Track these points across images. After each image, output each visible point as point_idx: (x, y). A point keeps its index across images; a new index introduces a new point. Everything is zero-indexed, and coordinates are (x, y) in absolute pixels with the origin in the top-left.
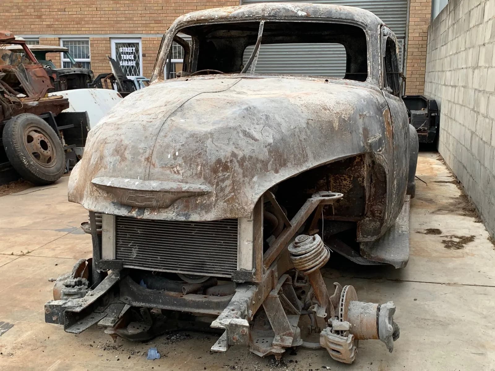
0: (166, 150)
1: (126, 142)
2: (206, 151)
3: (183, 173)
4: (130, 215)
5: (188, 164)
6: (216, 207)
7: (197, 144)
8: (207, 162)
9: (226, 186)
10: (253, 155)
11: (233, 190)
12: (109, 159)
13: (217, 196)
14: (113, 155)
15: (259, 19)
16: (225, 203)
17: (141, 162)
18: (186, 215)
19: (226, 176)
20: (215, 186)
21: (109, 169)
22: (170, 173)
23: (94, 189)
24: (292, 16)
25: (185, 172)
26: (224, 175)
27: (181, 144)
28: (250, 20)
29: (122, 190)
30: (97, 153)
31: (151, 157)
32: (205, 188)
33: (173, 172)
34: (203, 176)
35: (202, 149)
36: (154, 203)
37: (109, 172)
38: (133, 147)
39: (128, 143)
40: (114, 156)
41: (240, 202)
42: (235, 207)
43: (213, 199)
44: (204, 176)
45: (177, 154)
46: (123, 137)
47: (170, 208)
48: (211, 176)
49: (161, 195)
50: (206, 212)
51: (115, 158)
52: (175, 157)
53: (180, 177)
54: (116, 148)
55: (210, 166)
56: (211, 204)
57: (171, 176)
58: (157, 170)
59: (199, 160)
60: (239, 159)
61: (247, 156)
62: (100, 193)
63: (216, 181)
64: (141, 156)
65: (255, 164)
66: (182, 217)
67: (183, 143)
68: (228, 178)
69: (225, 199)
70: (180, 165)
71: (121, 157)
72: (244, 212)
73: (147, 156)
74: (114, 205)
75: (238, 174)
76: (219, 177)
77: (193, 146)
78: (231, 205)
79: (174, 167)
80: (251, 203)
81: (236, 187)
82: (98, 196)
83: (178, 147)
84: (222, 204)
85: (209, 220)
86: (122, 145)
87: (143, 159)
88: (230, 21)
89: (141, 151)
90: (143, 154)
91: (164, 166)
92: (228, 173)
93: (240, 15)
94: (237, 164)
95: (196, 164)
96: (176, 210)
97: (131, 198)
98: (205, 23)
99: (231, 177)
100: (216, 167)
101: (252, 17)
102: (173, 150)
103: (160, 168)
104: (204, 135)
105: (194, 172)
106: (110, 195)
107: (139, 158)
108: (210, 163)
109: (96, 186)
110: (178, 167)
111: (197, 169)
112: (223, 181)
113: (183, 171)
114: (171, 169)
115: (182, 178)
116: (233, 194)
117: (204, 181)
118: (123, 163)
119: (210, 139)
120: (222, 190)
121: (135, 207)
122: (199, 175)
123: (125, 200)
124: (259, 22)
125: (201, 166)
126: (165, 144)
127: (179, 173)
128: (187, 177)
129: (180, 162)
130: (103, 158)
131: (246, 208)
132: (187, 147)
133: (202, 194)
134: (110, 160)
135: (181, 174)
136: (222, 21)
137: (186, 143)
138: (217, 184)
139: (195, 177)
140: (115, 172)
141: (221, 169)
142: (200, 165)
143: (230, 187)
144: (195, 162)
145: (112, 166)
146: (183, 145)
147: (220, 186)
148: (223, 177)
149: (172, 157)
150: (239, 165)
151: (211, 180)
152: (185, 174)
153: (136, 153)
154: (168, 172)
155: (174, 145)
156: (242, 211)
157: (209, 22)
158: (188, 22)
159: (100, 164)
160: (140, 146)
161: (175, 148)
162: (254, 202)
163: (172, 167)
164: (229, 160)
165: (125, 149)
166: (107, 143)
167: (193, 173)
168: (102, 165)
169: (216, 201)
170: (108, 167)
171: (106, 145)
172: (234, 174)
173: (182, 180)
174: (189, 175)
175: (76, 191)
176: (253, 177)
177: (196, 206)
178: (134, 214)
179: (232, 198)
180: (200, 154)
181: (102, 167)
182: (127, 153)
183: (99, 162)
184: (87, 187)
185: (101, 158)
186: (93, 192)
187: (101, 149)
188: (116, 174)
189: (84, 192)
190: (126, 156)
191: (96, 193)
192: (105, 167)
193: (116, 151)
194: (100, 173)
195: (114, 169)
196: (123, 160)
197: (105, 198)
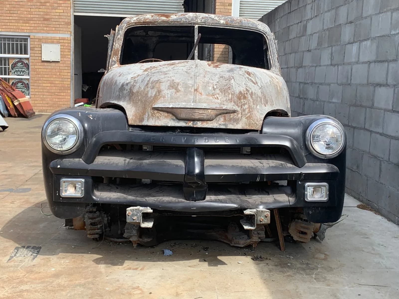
0: (208, 85)
1: (177, 81)
2: (232, 86)
4: (187, 125)
5: (223, 93)
6: (241, 121)
7: (226, 82)
8: (234, 92)
9: (246, 108)
10: (256, 92)
11: (249, 112)
13: (242, 114)
14: (169, 89)
15: (194, 24)
16: (246, 119)
17: (192, 92)
18: (225, 125)
19: (245, 102)
20: (240, 107)
21: (167, 97)
23: (155, 112)
24: (216, 24)
26: (244, 102)
27: (216, 81)
28: (187, 24)
29: (181, 109)
30: (153, 89)
31: (198, 89)
32: (236, 108)
33: (214, 98)
35: (230, 85)
36: (205, 117)
38: (183, 83)
39: (179, 81)
41: (253, 119)
42: (251, 122)
43: (240, 115)
44: (234, 101)
45: (215, 87)
46: (173, 78)
47: (214, 121)
48: (238, 101)
49: (210, 112)
50: (236, 123)
51: (171, 91)
52: (214, 89)
53: (219, 101)
54: (170, 84)
55: (236, 95)
56: (239, 118)
57: (214, 101)
58: (204, 97)
59: (229, 91)
60: (250, 93)
61: (253, 92)
62: (161, 114)
63: (240, 104)
64: (191, 88)
65: (257, 98)
66: (223, 126)
67: (217, 81)
68: (246, 104)
69: (245, 116)
70: (218, 94)
71: (176, 89)
72: (256, 126)
73: (195, 88)
74: (174, 121)
75: (251, 102)
76: (242, 102)
77: (224, 82)
78: (249, 121)
79: (215, 95)
80: (260, 120)
81: (250, 110)
82: (160, 116)
83: (215, 83)
84: (244, 119)
85: (239, 128)
86: (175, 83)
87: (193, 90)
88: (170, 24)
89: (191, 86)
90: (192, 87)
91: (208, 94)
92: (246, 100)
94: (249, 96)
96: (218, 122)
97: (189, 114)
100: (240, 95)
101: (188, 22)
102: (212, 85)
103: (205, 95)
104: (229, 77)
106: (170, 114)
107: (190, 89)
108: (236, 93)
109: (157, 109)
110: (217, 95)
111: (229, 97)
112: (244, 105)
113: (221, 97)
114: (213, 96)
115: (221, 102)
116: (249, 114)
117: (234, 104)
118: (178, 93)
119: (233, 80)
120: (244, 110)
121: (190, 120)
122: (231, 100)
124: (194, 27)
125: (231, 94)
126: (206, 81)
127: (218, 99)
128: (223, 101)
129: (218, 92)
130: (160, 91)
131: (257, 123)
132: (221, 83)
133: (234, 112)
134: (167, 92)
135: (220, 99)
137: (219, 81)
138: (241, 107)
139: (229, 101)
141: (242, 97)
143: (248, 109)
144: (227, 92)
145: (169, 96)
146: (217, 82)
147: (243, 108)
148: (244, 103)
149: (213, 89)
150: (251, 96)
151: (238, 104)
152: (222, 100)
153: (186, 87)
154: (211, 98)
155: (212, 82)
156: (255, 125)
159: (158, 96)
160: (189, 83)
162: (261, 120)
163: (213, 95)
164: (245, 93)
165: (178, 85)
166: (161, 82)
167: (227, 99)
169: (241, 117)
170: (166, 97)
171: (161, 84)
172: (249, 102)
173: (221, 103)
174: (224, 100)
175: (135, 117)
176: (257, 105)
177: (230, 120)
178: (190, 124)
179: (249, 116)
180: (229, 87)
181: (161, 97)
182: (180, 87)
183: (157, 94)
184: (147, 112)
185: (159, 92)
186: (155, 114)
187: (157, 86)
188: (173, 101)
189: (144, 116)
190: (180, 89)
191: (157, 115)
192: (164, 97)
193: (171, 86)
194: (159, 101)
195: (172, 98)
196: (178, 92)
197: (166, 117)
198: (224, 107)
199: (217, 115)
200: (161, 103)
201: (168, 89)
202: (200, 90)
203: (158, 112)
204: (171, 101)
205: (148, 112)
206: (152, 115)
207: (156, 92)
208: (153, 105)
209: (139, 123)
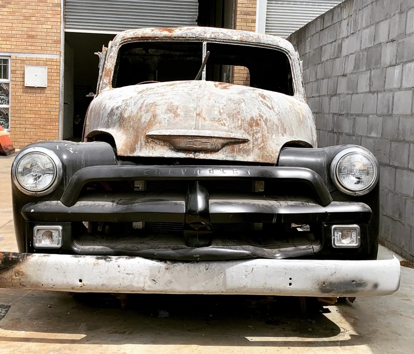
0: (213, 109)
2: (243, 111)
3: (228, 125)
4: (188, 156)
5: (232, 119)
6: (253, 152)
7: (235, 105)
8: (245, 118)
9: (259, 137)
10: (271, 118)
11: (263, 141)
13: (253, 144)
14: (166, 113)
15: (202, 40)
16: (259, 150)
17: (193, 117)
18: (233, 156)
19: (258, 130)
20: (252, 136)
21: (164, 123)
22: (218, 125)
23: (149, 141)
24: (229, 40)
25: (230, 124)
26: (257, 129)
27: (223, 105)
30: (148, 113)
31: (202, 113)
32: (246, 136)
33: (220, 124)
34: (243, 128)
35: (240, 109)
36: (209, 147)
38: (184, 106)
39: (178, 104)
40: (168, 114)
41: (268, 151)
42: (265, 154)
43: (251, 145)
45: (222, 111)
46: (171, 100)
47: (220, 151)
48: (249, 129)
50: (247, 155)
51: (169, 115)
52: (221, 114)
53: (226, 128)
54: (168, 107)
55: (247, 121)
56: (250, 149)
57: (220, 127)
58: (208, 122)
59: (239, 116)
60: (264, 119)
61: (268, 119)
62: (156, 143)
63: (252, 132)
64: (192, 112)
65: (273, 125)
66: (230, 158)
68: (259, 132)
69: (258, 147)
70: (225, 120)
71: (174, 114)
72: (271, 159)
73: (198, 113)
74: (172, 151)
75: (265, 130)
76: (253, 130)
77: (233, 106)
78: (262, 152)
79: (221, 121)
80: (276, 152)
82: (155, 145)
83: (221, 107)
84: (256, 150)
85: (250, 161)
86: (174, 106)
87: (195, 115)
88: (173, 40)
89: (192, 109)
90: (194, 111)
91: (213, 119)
92: (259, 128)
94: (263, 123)
95: (237, 119)
96: (224, 153)
98: (149, 40)
99: (261, 131)
100: (251, 122)
101: (195, 38)
102: (218, 109)
103: (210, 121)
104: (238, 100)
105: (237, 125)
106: (167, 143)
107: (191, 114)
108: (247, 119)
109: (151, 138)
111: (238, 123)
112: (256, 133)
113: (228, 124)
114: (219, 122)
115: (228, 129)
116: (263, 144)
117: (244, 132)
118: (176, 118)
119: (243, 103)
120: (256, 140)
121: (191, 150)
122: (240, 127)
124: (202, 44)
126: (210, 104)
127: (225, 125)
128: (231, 128)
129: (225, 117)
130: (156, 116)
131: (272, 155)
132: (229, 107)
134: (164, 117)
135: (227, 126)
136: (166, 40)
137: (227, 104)
138: (253, 136)
139: (238, 129)
141: (254, 124)
142: (240, 119)
143: (261, 139)
144: (236, 117)
145: (166, 121)
146: (225, 105)
147: (255, 137)
148: (256, 130)
149: (219, 114)
150: (265, 124)
151: (249, 131)
152: (230, 126)
153: (187, 112)
154: (217, 124)
155: (218, 105)
156: (270, 157)
157: (153, 40)
158: (132, 38)
159: (154, 121)
160: (190, 106)
161: (220, 107)
163: (219, 120)
164: (258, 119)
165: (177, 108)
166: (158, 105)
167: (235, 126)
168: (156, 121)
169: (253, 147)
171: (157, 107)
173: (228, 130)
174: (233, 127)
175: (126, 147)
176: (272, 134)
177: (240, 150)
178: (191, 155)
179: (263, 147)
180: (239, 112)
181: (156, 123)
182: (179, 111)
183: (152, 119)
184: (140, 141)
186: (149, 143)
187: (152, 110)
188: (171, 127)
189: (136, 145)
190: (179, 113)
191: (152, 144)
192: (160, 123)
193: (169, 110)
194: (155, 128)
195: (169, 124)
196: (177, 116)
197: (162, 146)
198: (233, 136)
199: (223, 146)
200: (157, 130)
202: (204, 114)
203: (152, 141)
206: (146, 144)
207: (151, 117)
208: (147, 132)
209: (130, 153)
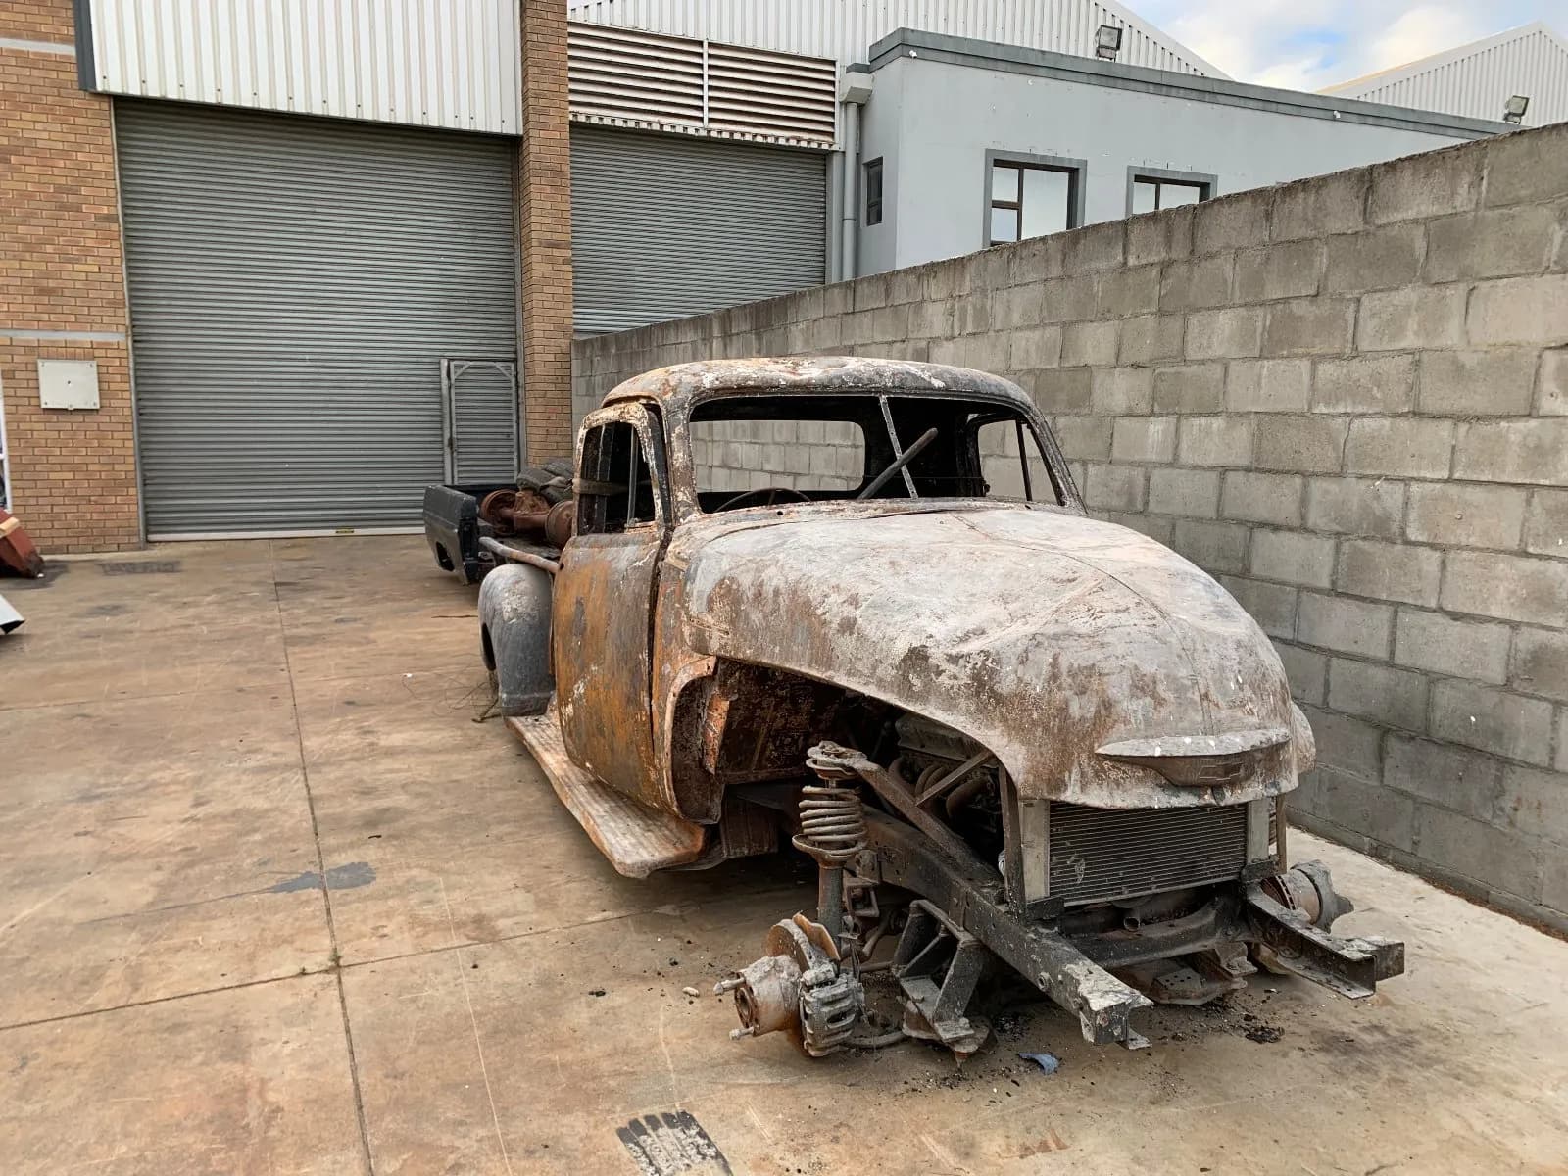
0: (1223, 676)
1: (1146, 669)
3: (1257, 713)
4: (1202, 802)
5: (1259, 696)
8: (1275, 686)
12: (1131, 706)
15: (876, 392)
17: (1195, 703)
18: (1275, 785)
21: (1136, 723)
22: (1243, 716)
23: (1108, 768)
24: (925, 389)
25: (1259, 710)
27: (1234, 661)
28: (858, 392)
29: (1188, 760)
30: (1085, 697)
33: (1246, 713)
34: (1278, 713)
37: (1138, 730)
38: (1167, 676)
39: (1152, 670)
40: (1137, 698)
45: (1240, 680)
46: (1131, 660)
47: (1253, 778)
48: (1284, 711)
51: (1141, 701)
52: (1240, 687)
53: (1255, 720)
54: (1133, 681)
55: (1279, 693)
57: (1246, 721)
58: (1224, 713)
59: (1267, 686)
62: (1124, 772)
64: (1190, 692)
66: (1272, 789)
67: (1237, 659)
70: (1251, 700)
71: (1153, 696)
73: (1203, 691)
74: (1165, 792)
77: (1251, 662)
79: (1245, 704)
82: (1122, 778)
86: (1144, 675)
87: (1197, 697)
88: (812, 392)
89: (1188, 683)
90: (1192, 687)
91: (1232, 703)
93: (837, 382)
95: (1267, 693)
96: (1261, 780)
97: (1207, 772)
98: (755, 393)
100: (1283, 693)
101: (860, 386)
102: (1232, 674)
103: (1227, 708)
105: (1269, 707)
106: (1151, 772)
107: (1189, 695)
108: (1277, 688)
109: (1111, 761)
110: (1249, 703)
111: (1270, 702)
113: (1257, 708)
114: (1243, 708)
115: (1258, 722)
117: (1280, 720)
118: (1161, 709)
121: (1207, 788)
122: (1274, 712)
123: (1196, 777)
124: (877, 400)
125: (1272, 695)
126: (1215, 665)
127: (1253, 714)
128: (1262, 718)
129: (1249, 694)
130: (1110, 704)
132: (1247, 666)
136: (797, 393)
137: (1240, 658)
139: (1274, 718)
140: (1152, 728)
142: (1271, 693)
144: (1264, 689)
145: (1140, 717)
146: (1238, 663)
149: (1236, 686)
152: (1261, 714)
153: (1180, 690)
154: (1239, 714)
155: (1228, 664)
157: (764, 393)
158: (717, 390)
159: (1108, 717)
160: (1180, 675)
161: (1233, 669)
163: (1242, 704)
165: (1155, 683)
166: (1104, 675)
167: (1268, 710)
168: (1114, 717)
169: (1293, 751)
170: (1132, 720)
171: (1106, 679)
173: (1260, 724)
174: (1264, 714)
175: (1034, 776)
177: (1281, 767)
178: (1208, 798)
180: (1264, 675)
181: (1116, 721)
182: (1161, 689)
183: (1103, 712)
184: (1076, 764)
185: (1107, 705)
186: (1105, 773)
187: (1095, 687)
188: (1153, 732)
189: (1067, 775)
190: (1163, 695)
191: (1113, 775)
192: (1126, 722)
193: (1137, 688)
194: (1114, 734)
195: (1148, 723)
196: (1161, 704)
197: (1140, 780)
200: (1121, 739)
201: (1132, 696)
202: (1214, 695)
203: (1114, 767)
204: (1148, 734)
205: (1080, 765)
206: (1096, 775)
207: (1098, 706)
208: (1096, 745)
209: (1049, 793)
